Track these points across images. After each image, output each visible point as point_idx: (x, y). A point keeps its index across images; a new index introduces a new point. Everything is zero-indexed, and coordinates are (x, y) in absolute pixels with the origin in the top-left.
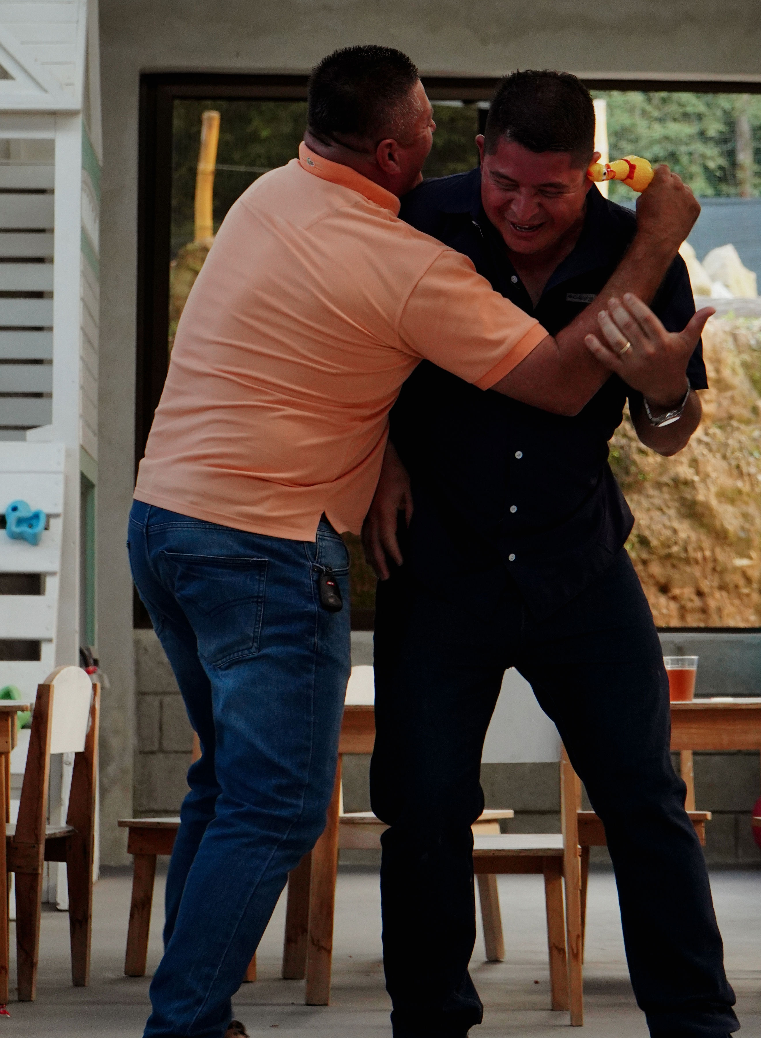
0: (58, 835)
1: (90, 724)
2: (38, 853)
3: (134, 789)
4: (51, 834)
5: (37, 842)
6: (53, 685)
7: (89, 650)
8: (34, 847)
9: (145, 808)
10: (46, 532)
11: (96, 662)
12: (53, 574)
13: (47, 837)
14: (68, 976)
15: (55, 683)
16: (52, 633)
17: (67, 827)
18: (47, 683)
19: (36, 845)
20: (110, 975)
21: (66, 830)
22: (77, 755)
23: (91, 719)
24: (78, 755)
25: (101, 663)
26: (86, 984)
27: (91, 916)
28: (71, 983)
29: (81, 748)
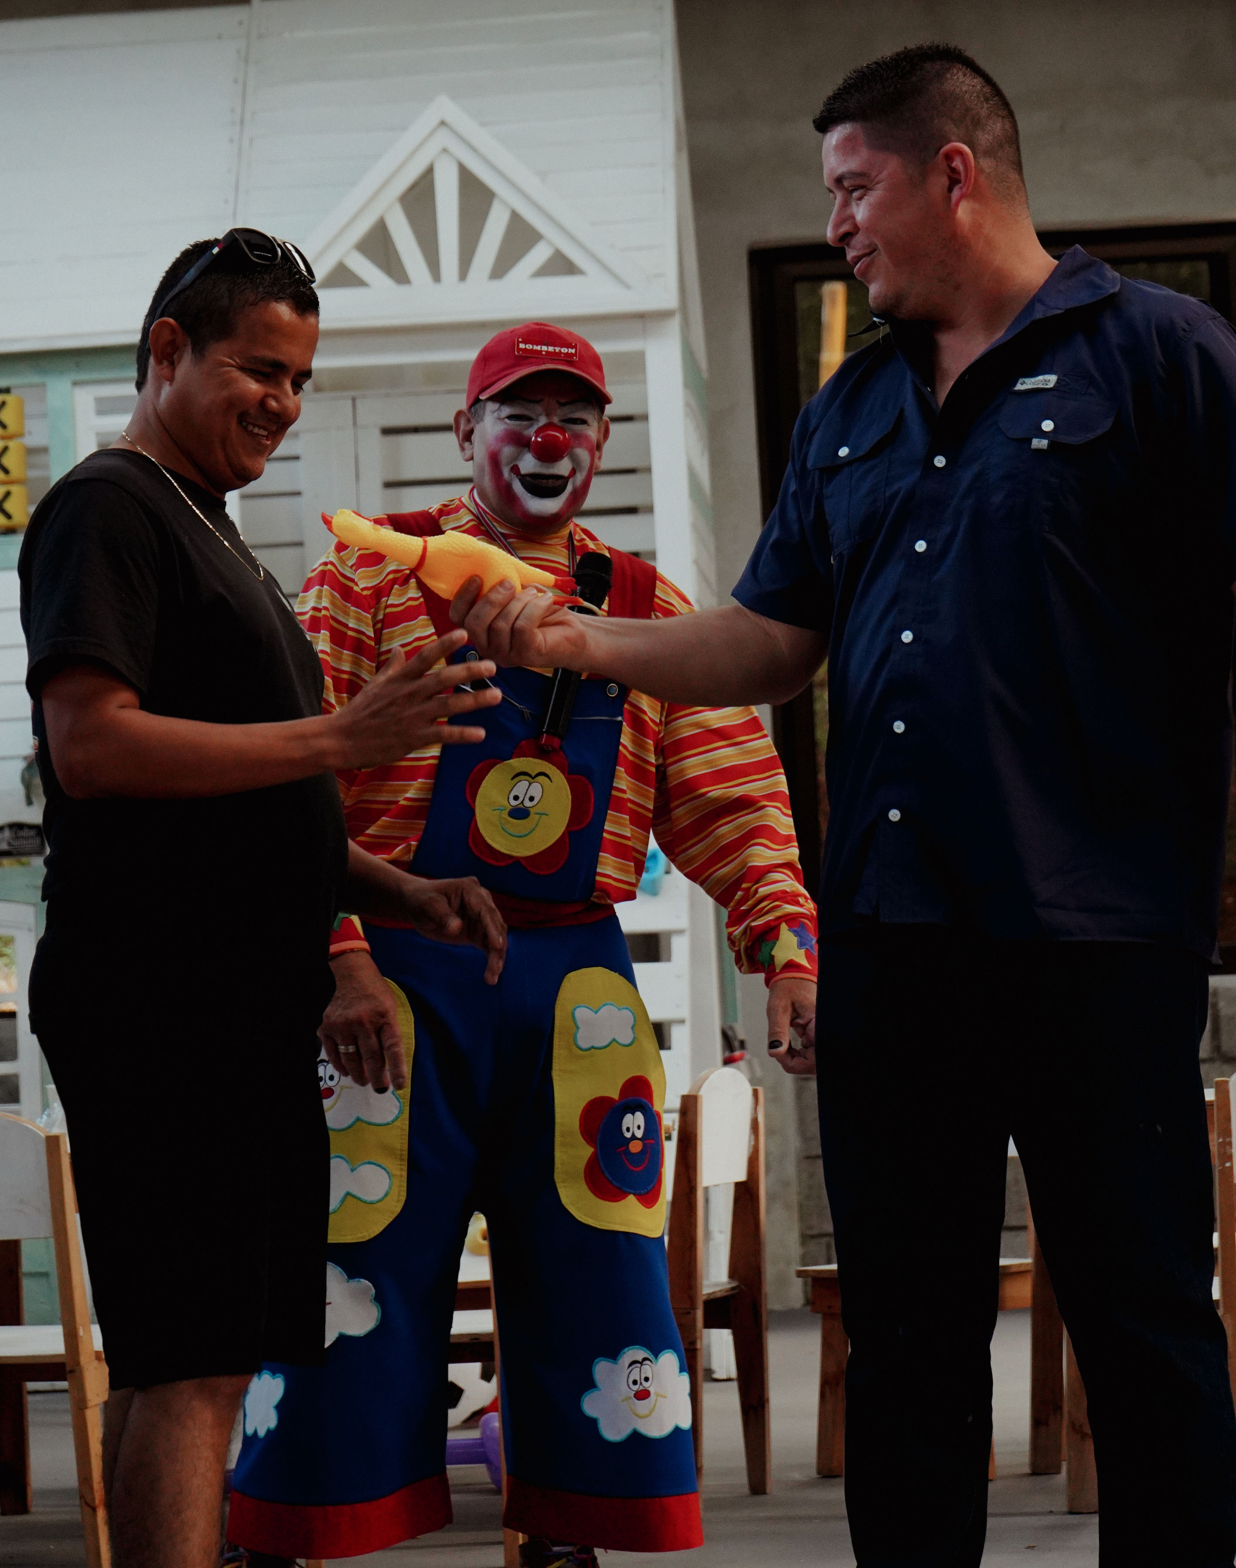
0: (719, 1295)
1: (753, 1143)
2: (694, 1321)
3: (801, 1207)
4: (709, 1294)
5: (693, 1307)
6: (702, 1095)
7: (731, 1028)
8: (689, 1313)
9: (815, 1232)
10: (668, 876)
11: (742, 1045)
12: (680, 932)
13: (704, 1298)
14: (743, 1479)
15: (703, 1093)
16: (684, 1012)
17: (729, 1283)
18: (692, 1093)
19: (692, 1311)
20: (797, 1476)
21: (729, 1286)
22: (738, 1185)
23: (753, 1137)
24: (739, 1187)
25: (748, 1045)
26: (768, 1491)
27: (768, 1400)
28: (746, 1490)
29: (741, 1176)
